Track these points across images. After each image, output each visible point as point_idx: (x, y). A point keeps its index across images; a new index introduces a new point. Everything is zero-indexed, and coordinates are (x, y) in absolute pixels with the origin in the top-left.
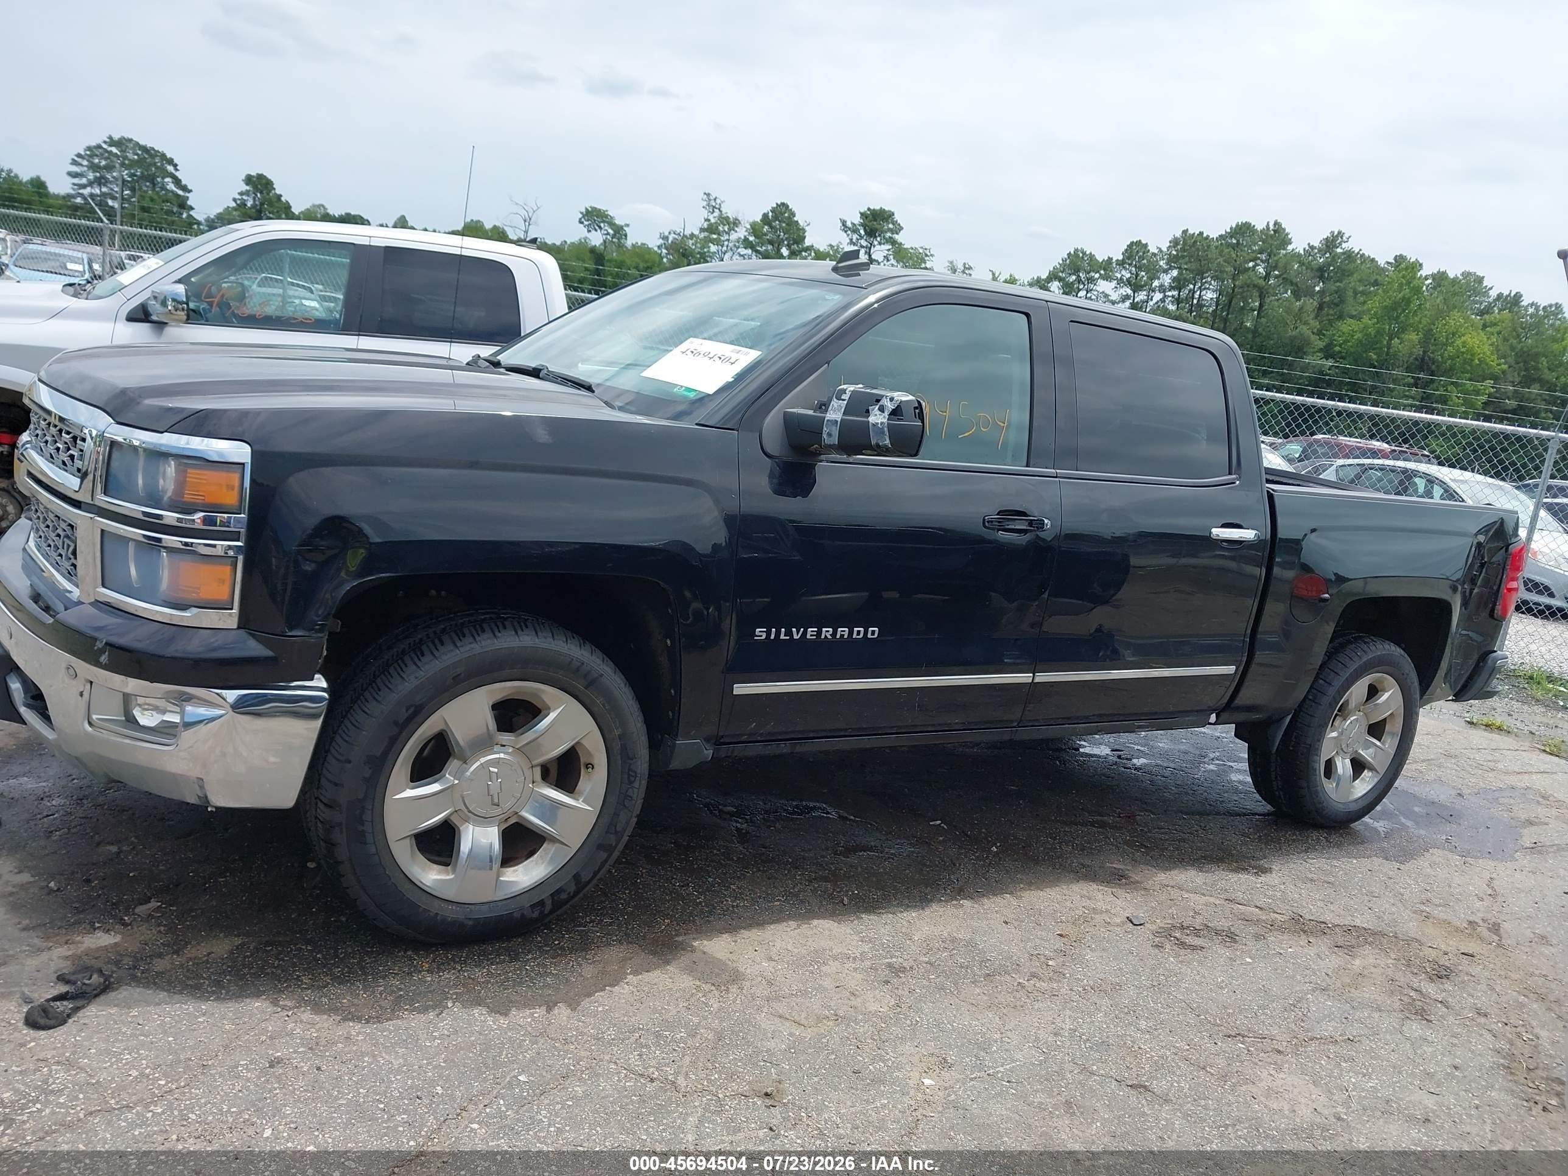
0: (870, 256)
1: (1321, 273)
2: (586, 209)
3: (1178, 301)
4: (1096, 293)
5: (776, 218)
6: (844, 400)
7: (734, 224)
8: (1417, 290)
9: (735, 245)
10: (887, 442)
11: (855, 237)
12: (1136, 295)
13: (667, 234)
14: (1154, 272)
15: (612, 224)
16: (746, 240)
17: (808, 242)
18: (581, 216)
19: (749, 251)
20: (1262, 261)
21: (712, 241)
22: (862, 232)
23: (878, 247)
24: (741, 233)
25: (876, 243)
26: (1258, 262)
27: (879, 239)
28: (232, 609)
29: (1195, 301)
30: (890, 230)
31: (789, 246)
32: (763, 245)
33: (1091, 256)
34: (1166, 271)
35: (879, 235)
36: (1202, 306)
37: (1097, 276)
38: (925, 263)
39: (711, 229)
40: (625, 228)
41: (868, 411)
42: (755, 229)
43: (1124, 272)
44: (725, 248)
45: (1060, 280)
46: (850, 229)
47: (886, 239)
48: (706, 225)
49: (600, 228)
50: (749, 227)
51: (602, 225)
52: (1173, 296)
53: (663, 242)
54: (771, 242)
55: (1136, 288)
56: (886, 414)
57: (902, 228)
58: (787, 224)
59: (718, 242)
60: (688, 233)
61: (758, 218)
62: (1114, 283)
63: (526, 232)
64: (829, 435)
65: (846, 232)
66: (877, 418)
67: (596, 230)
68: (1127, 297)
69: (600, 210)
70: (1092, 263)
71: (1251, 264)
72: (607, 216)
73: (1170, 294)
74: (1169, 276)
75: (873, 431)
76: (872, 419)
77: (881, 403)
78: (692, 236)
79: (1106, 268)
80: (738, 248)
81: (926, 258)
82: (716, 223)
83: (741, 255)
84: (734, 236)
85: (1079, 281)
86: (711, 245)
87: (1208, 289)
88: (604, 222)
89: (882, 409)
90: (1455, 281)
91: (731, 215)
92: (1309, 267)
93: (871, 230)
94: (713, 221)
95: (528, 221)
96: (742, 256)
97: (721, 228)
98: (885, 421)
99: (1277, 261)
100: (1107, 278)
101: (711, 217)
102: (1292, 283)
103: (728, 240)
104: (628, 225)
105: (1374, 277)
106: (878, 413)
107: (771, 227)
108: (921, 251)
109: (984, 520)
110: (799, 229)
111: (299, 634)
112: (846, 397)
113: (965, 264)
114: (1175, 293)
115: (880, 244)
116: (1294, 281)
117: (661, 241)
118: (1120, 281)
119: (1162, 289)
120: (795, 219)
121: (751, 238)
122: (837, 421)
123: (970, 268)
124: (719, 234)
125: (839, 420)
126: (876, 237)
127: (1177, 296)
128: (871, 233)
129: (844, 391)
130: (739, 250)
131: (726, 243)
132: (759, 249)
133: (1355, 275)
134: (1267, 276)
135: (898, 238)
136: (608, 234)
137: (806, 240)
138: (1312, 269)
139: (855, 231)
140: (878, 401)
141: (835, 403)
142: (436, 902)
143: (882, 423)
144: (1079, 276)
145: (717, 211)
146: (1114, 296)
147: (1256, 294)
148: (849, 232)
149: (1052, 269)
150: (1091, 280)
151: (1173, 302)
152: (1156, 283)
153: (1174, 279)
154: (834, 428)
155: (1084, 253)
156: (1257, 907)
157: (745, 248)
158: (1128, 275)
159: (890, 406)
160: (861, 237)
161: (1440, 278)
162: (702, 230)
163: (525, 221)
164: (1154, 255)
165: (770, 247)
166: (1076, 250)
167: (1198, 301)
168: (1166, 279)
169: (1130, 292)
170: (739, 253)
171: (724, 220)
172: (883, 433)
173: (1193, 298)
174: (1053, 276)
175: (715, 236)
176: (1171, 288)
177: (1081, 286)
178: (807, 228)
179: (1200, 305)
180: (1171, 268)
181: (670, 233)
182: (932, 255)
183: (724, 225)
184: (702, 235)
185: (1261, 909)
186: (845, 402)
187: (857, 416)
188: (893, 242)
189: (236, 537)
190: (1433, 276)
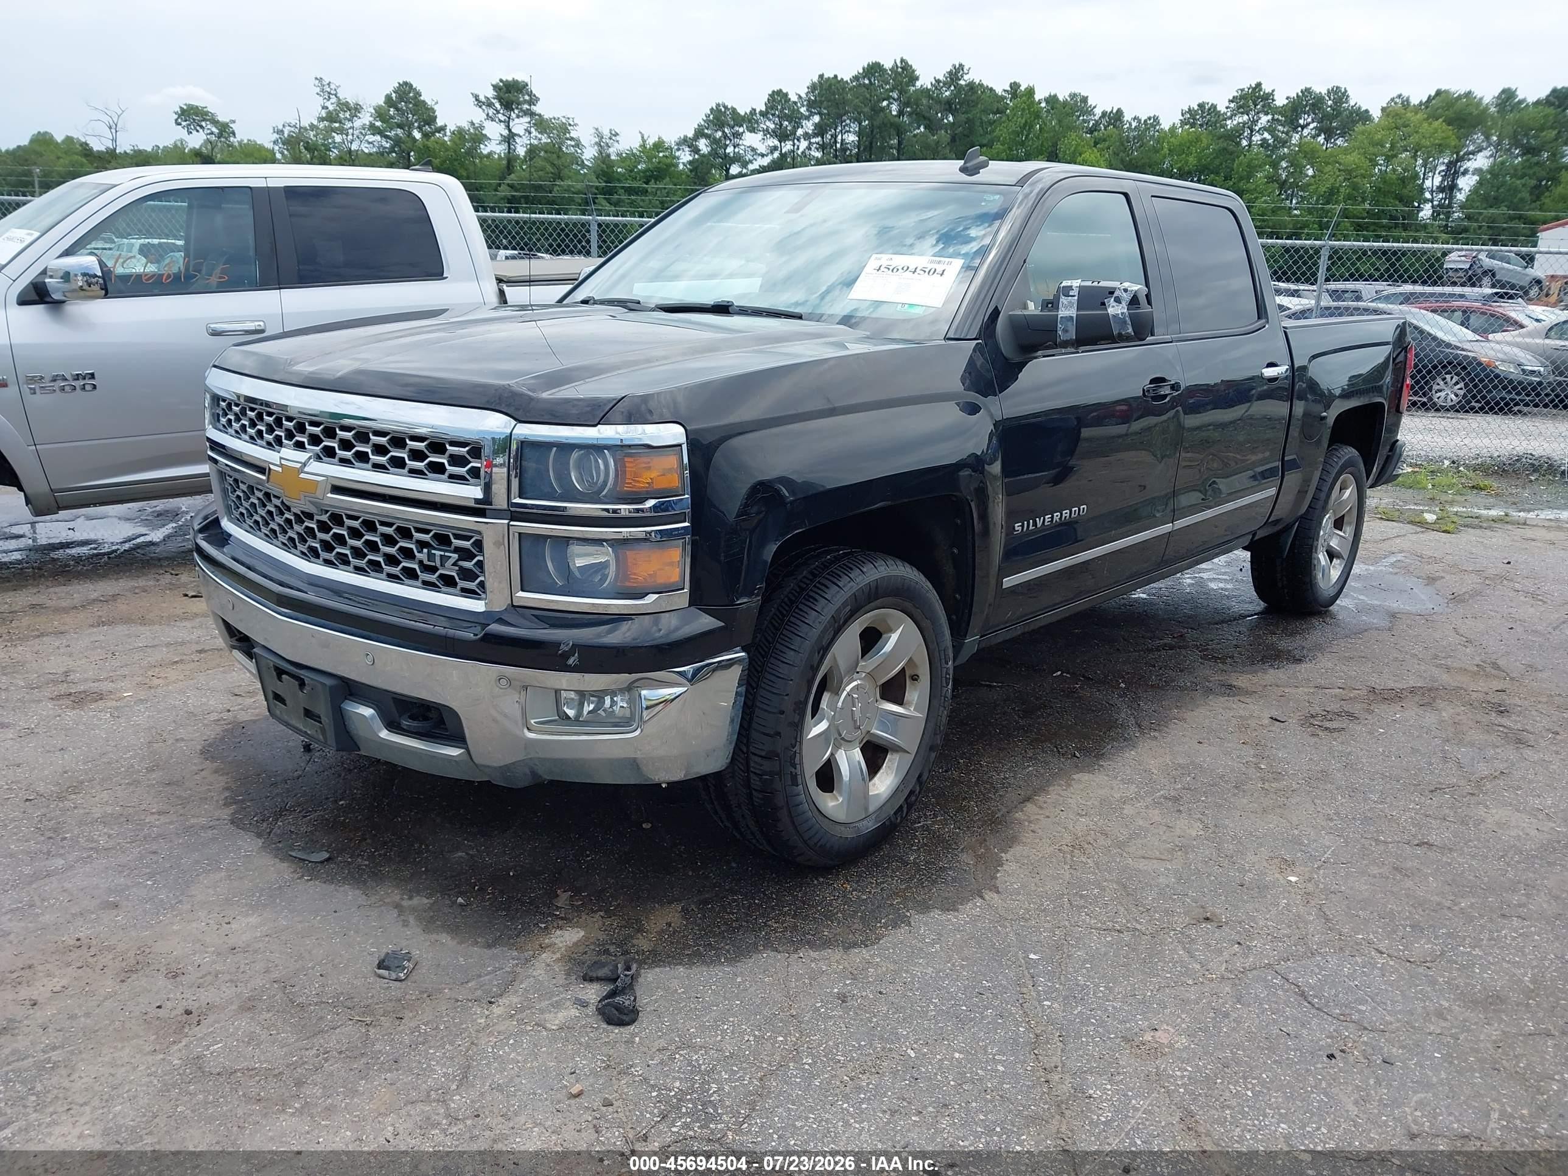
0: (510, 130)
1: (949, 106)
2: (181, 108)
3: (822, 147)
4: (743, 147)
5: (401, 98)
6: (1074, 296)
7: (356, 109)
8: (1037, 115)
9: (361, 133)
10: (1130, 330)
11: (491, 112)
12: (783, 144)
13: (281, 127)
14: (796, 119)
15: (215, 122)
16: (372, 126)
17: (440, 123)
18: (176, 116)
19: (378, 138)
20: (894, 99)
21: (334, 130)
22: (498, 105)
23: (517, 120)
24: (366, 118)
25: (513, 116)
26: (891, 101)
27: (516, 111)
28: (683, 589)
29: (838, 146)
30: (525, 102)
31: (420, 128)
32: (391, 129)
33: (734, 110)
34: (808, 118)
35: (517, 108)
36: (845, 150)
37: (741, 130)
38: (569, 133)
39: (331, 117)
40: (231, 125)
41: (1103, 304)
42: (380, 113)
43: (768, 123)
44: (350, 137)
45: (707, 136)
46: (484, 103)
47: (524, 111)
48: (324, 114)
49: (201, 127)
50: (373, 111)
51: (203, 124)
52: (818, 143)
53: (278, 136)
54: (400, 126)
55: (783, 136)
56: (1124, 304)
57: (538, 99)
58: (414, 105)
59: (342, 131)
60: (305, 123)
61: (381, 101)
62: (760, 135)
63: (114, 140)
64: (1065, 331)
65: (480, 107)
66: (1115, 309)
67: (198, 131)
68: (775, 148)
69: (197, 107)
70: (735, 117)
71: (885, 103)
72: (207, 113)
73: (813, 140)
74: (811, 122)
75: (1114, 322)
76: (1111, 311)
77: (1115, 295)
78: (313, 127)
79: (750, 121)
80: (365, 135)
81: (569, 128)
82: (336, 110)
83: (369, 143)
84: (358, 123)
85: (725, 136)
86: (334, 134)
87: (849, 132)
88: (204, 120)
89: (1118, 300)
90: (1065, 103)
91: (351, 101)
92: (938, 101)
93: (507, 102)
94: (331, 108)
95: (113, 127)
96: (371, 143)
97: (341, 115)
98: (1126, 310)
99: (909, 98)
100: (752, 130)
101: (328, 104)
102: (925, 118)
103: (353, 128)
104: (234, 122)
105: (995, 106)
106: (1115, 304)
107: (397, 109)
108: (564, 121)
109: (1144, 390)
110: (427, 109)
111: (745, 600)
112: (1075, 292)
113: (611, 130)
114: (819, 139)
115: (518, 117)
116: (927, 115)
117: (276, 136)
118: (766, 132)
119: (807, 136)
120: (422, 98)
121: (378, 124)
122: (1072, 317)
123: (616, 134)
124: (340, 122)
125: (1075, 316)
126: (513, 110)
127: (821, 143)
128: (508, 106)
129: (1070, 288)
130: (367, 137)
131: (351, 131)
132: (388, 134)
133: (979, 106)
134: (901, 113)
135: (537, 109)
136: (212, 133)
137: (437, 121)
138: (940, 102)
139: (490, 105)
140: (1112, 293)
141: (1063, 300)
142: (838, 827)
143: (1122, 313)
144: (724, 132)
145: (334, 99)
146: (762, 149)
147: (893, 132)
148: (484, 107)
149: (696, 127)
150: (737, 135)
151: (817, 149)
152: (800, 132)
153: (816, 125)
154: (1069, 323)
155: (726, 107)
156: (1340, 688)
157: (374, 135)
158: (772, 126)
159: (1126, 297)
160: (498, 112)
161: (1052, 100)
162: (321, 119)
163: (110, 128)
164: (795, 103)
165: (399, 131)
166: (718, 105)
167: (842, 144)
168: (809, 126)
169: (777, 143)
170: (367, 141)
171: (344, 106)
172: (1125, 322)
173: (836, 142)
174: (699, 133)
175: (337, 125)
176: (815, 135)
177: (728, 142)
178: (436, 107)
179: (844, 149)
180: (812, 114)
181: (284, 126)
182: (576, 125)
183: (345, 111)
184: (322, 125)
185: (1343, 689)
186: (1076, 298)
187: (1093, 310)
188: (532, 114)
189: (683, 518)
190: (1047, 100)
